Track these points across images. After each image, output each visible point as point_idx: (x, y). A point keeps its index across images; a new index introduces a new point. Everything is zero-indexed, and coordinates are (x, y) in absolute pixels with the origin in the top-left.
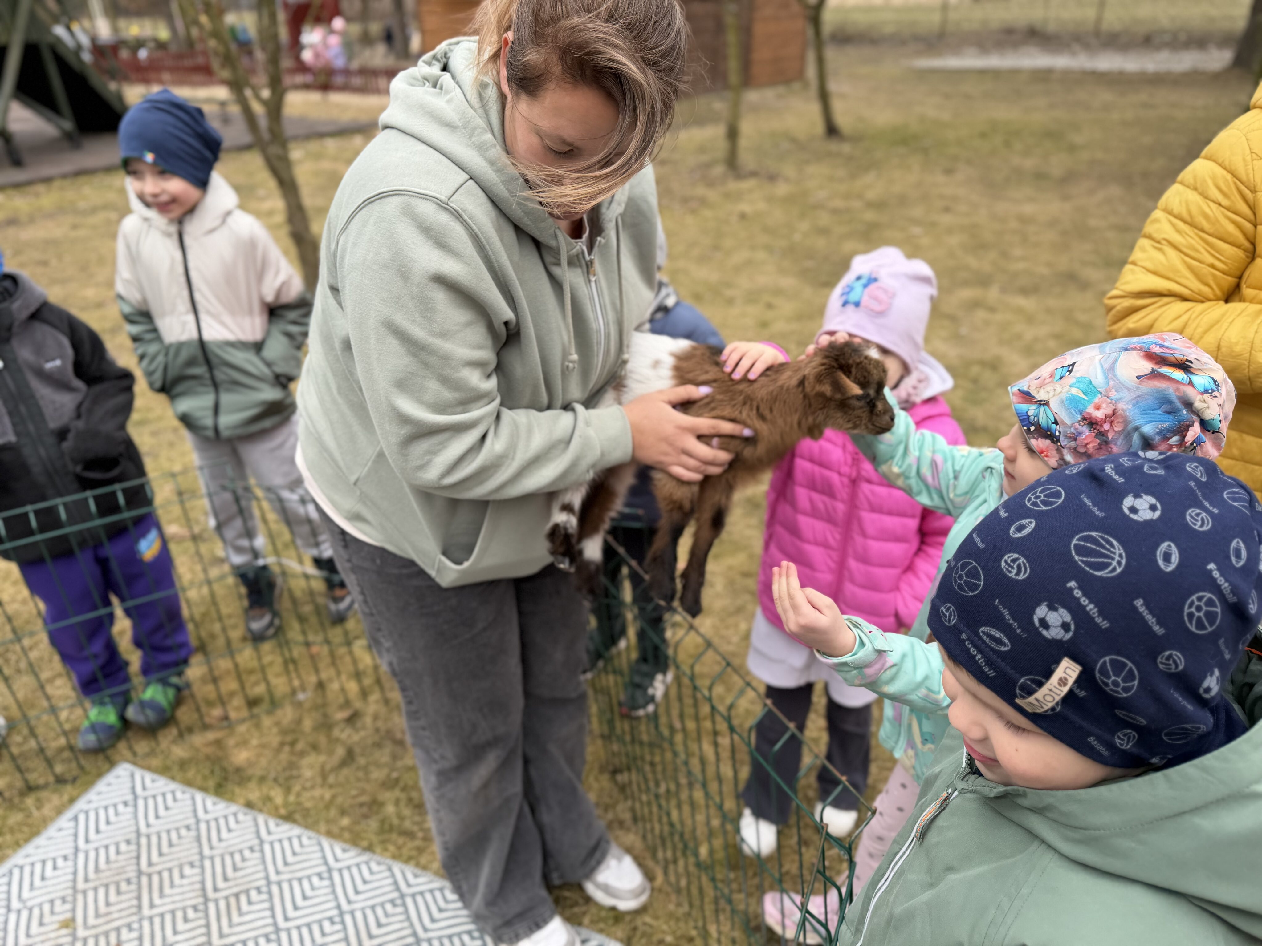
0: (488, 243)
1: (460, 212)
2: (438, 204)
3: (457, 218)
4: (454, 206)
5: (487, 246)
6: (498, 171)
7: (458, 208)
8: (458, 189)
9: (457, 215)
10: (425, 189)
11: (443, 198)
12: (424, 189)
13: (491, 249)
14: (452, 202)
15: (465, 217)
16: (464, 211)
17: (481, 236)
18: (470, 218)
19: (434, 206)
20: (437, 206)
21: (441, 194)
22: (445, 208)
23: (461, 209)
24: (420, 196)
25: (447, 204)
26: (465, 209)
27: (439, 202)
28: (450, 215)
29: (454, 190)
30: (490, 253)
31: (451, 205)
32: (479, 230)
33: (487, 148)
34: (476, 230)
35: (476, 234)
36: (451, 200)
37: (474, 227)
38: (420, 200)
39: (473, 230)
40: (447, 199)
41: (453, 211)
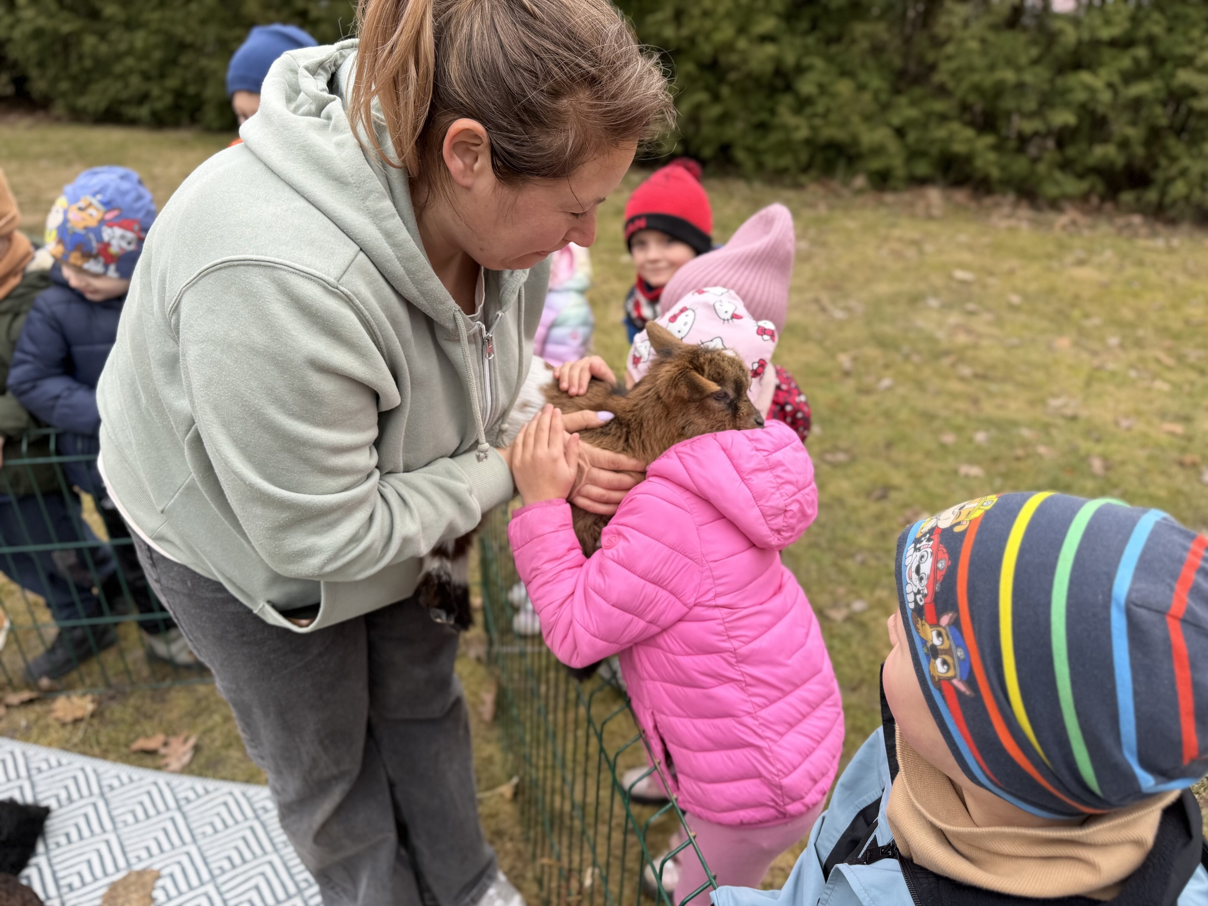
1: (352, 296)
2: (325, 288)
4: (345, 290)
5: (379, 333)
6: (395, 245)
7: (349, 293)
8: (348, 266)
9: (348, 300)
11: (332, 280)
12: (306, 266)
14: (342, 285)
15: (357, 302)
16: (356, 295)
17: (373, 323)
18: (362, 303)
19: (319, 287)
20: (323, 290)
21: (328, 275)
23: (353, 293)
25: (337, 288)
26: (357, 292)
28: (340, 301)
29: (344, 268)
31: (341, 288)
32: (372, 316)
33: (384, 218)
34: (369, 316)
35: (367, 320)
36: (341, 281)
37: (366, 313)
38: (301, 279)
39: (365, 317)
40: (336, 282)
41: (343, 295)
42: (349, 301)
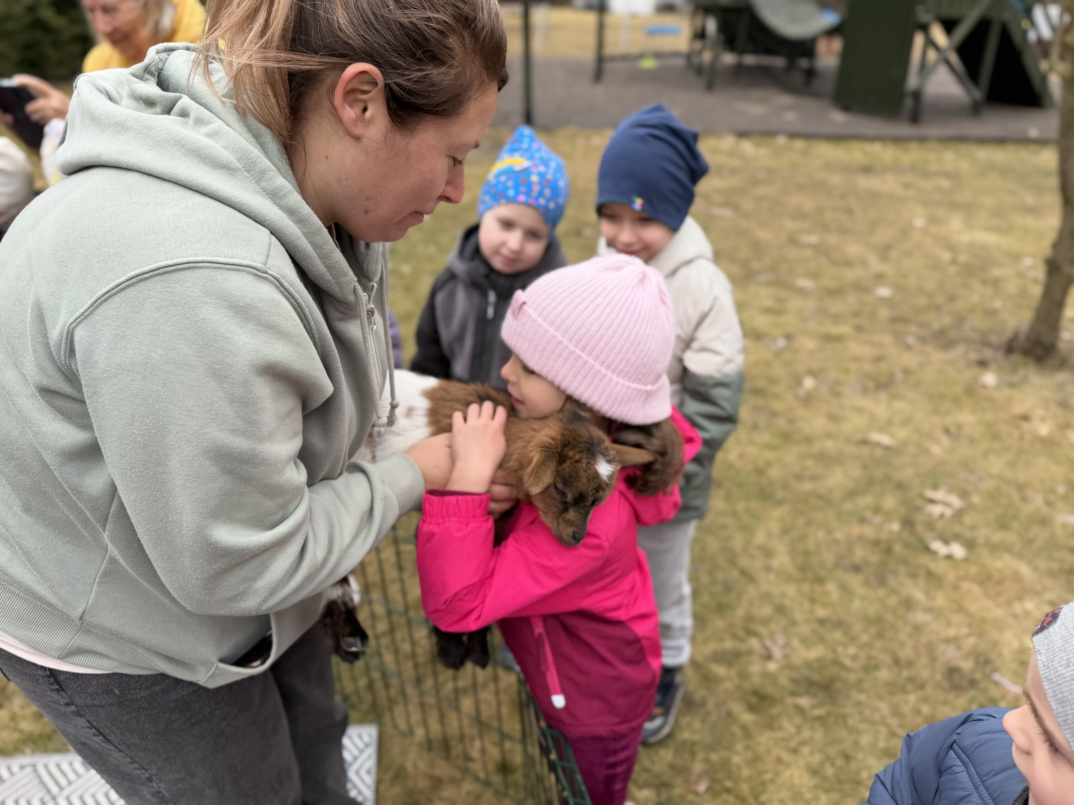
1: (281, 279)
2: (255, 275)
7: (278, 276)
9: (278, 285)
10: (232, 257)
13: (313, 318)
14: (269, 269)
15: (287, 285)
19: (251, 278)
20: (254, 278)
22: (264, 278)
23: (281, 276)
24: (228, 267)
26: (284, 274)
27: (256, 272)
28: (271, 285)
30: (312, 323)
31: (270, 272)
40: (263, 267)
41: (274, 280)
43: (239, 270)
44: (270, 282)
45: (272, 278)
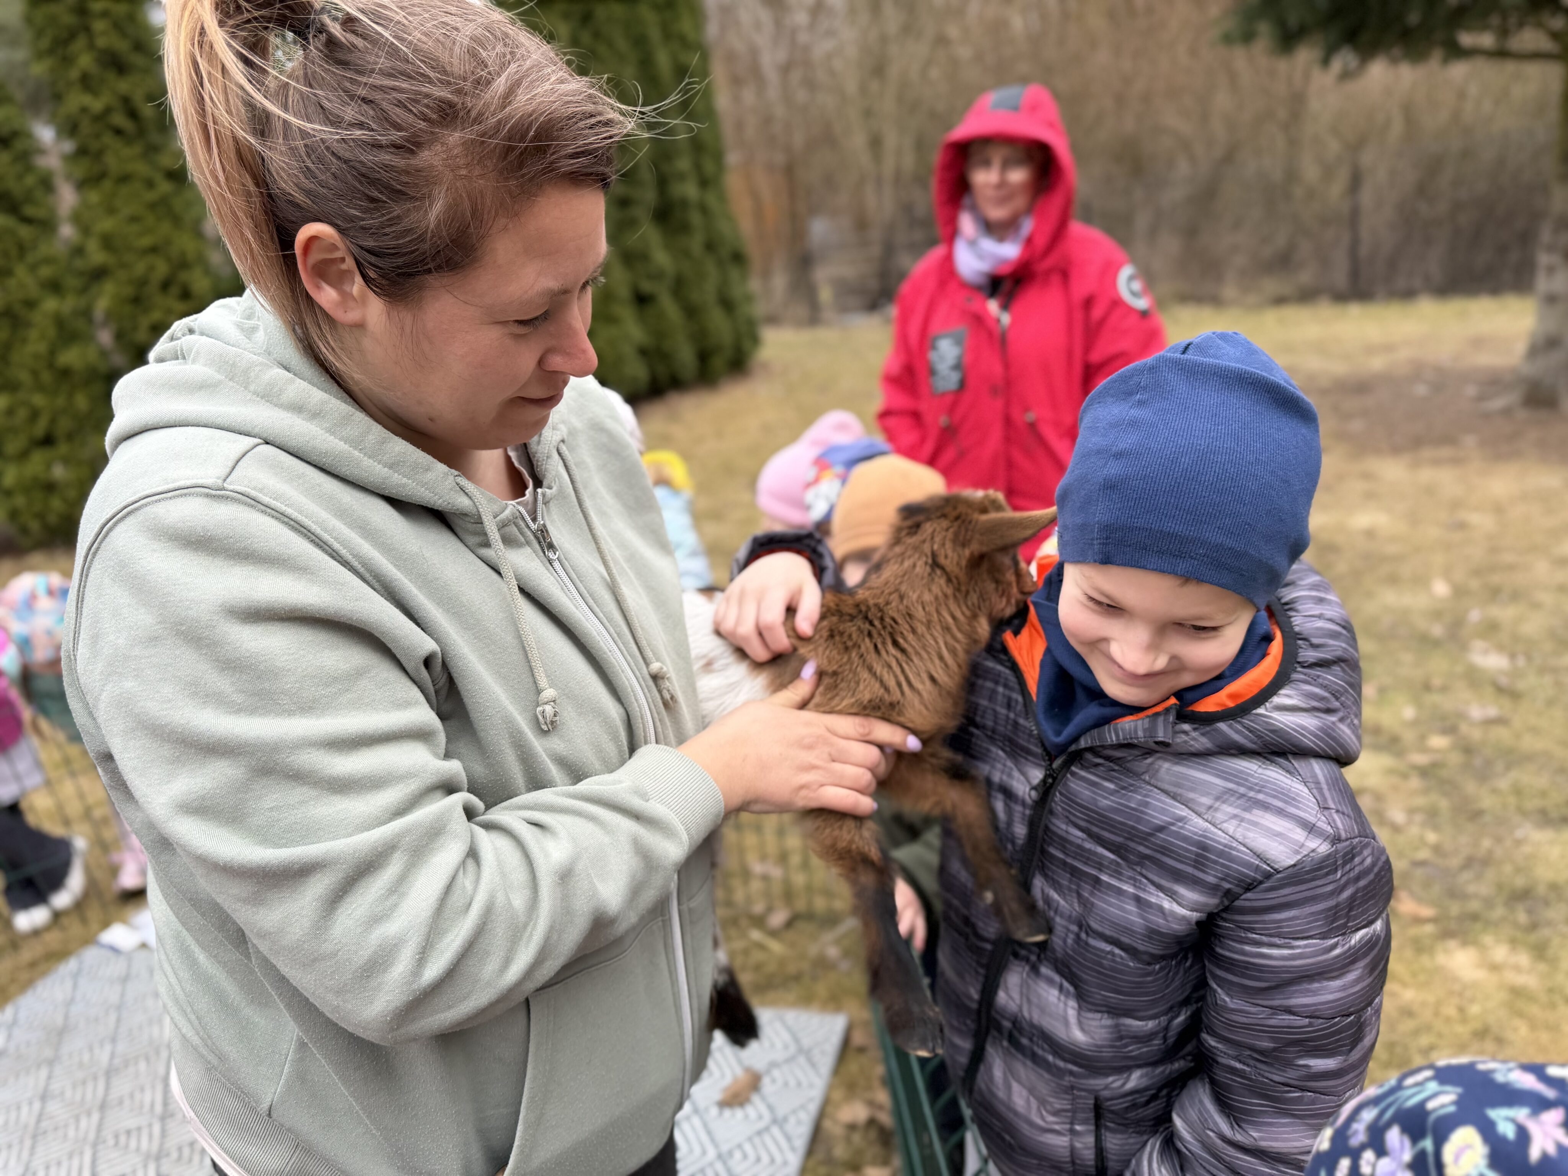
0: (326, 531)
1: (253, 493)
2: (207, 496)
3: (252, 506)
4: (241, 489)
7: (247, 490)
8: (238, 462)
9: (250, 501)
11: (215, 482)
12: (172, 482)
13: (336, 539)
14: (232, 484)
15: (266, 500)
16: (261, 491)
17: (307, 522)
18: (275, 499)
19: (200, 500)
20: (206, 500)
21: (207, 478)
22: (221, 497)
23: (254, 489)
24: (171, 496)
25: (224, 489)
26: (260, 486)
27: (207, 490)
29: (230, 464)
31: (231, 487)
32: (300, 512)
34: (299, 518)
35: (296, 521)
36: (228, 480)
37: (291, 512)
38: (172, 502)
39: (292, 519)
40: (221, 482)
41: (240, 496)
42: (253, 502)
43: (185, 495)
44: (233, 499)
45: (235, 494)
